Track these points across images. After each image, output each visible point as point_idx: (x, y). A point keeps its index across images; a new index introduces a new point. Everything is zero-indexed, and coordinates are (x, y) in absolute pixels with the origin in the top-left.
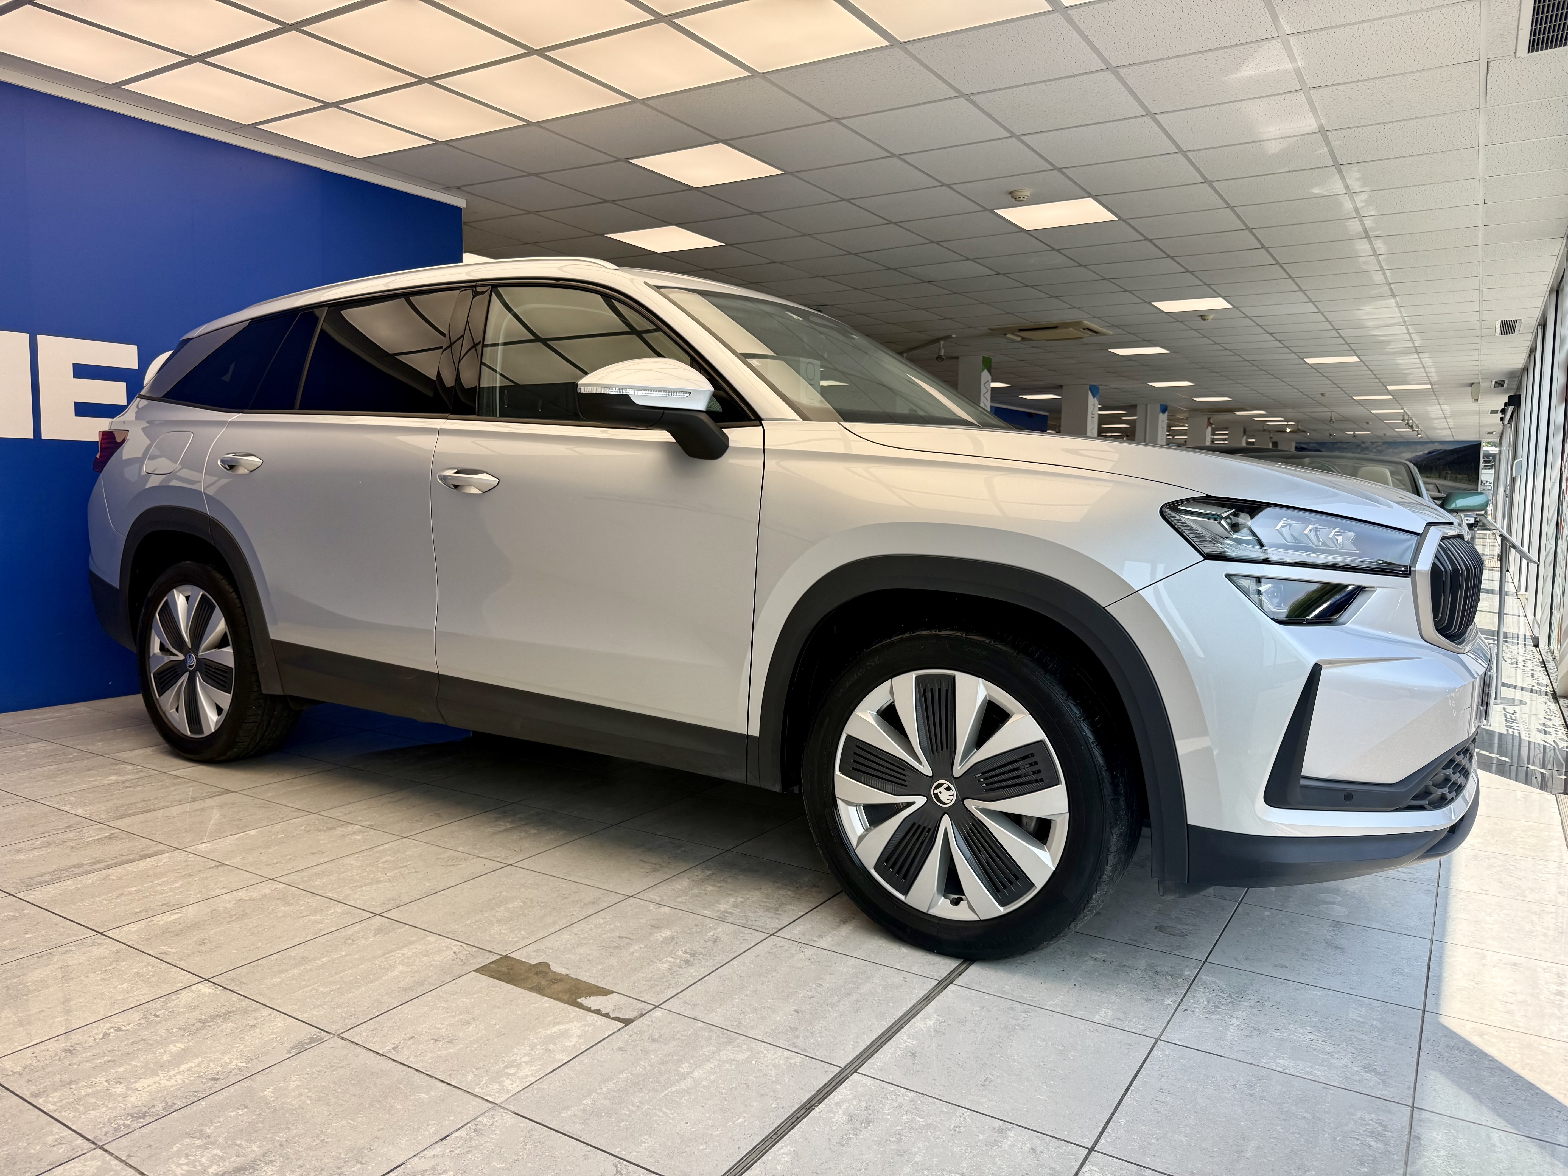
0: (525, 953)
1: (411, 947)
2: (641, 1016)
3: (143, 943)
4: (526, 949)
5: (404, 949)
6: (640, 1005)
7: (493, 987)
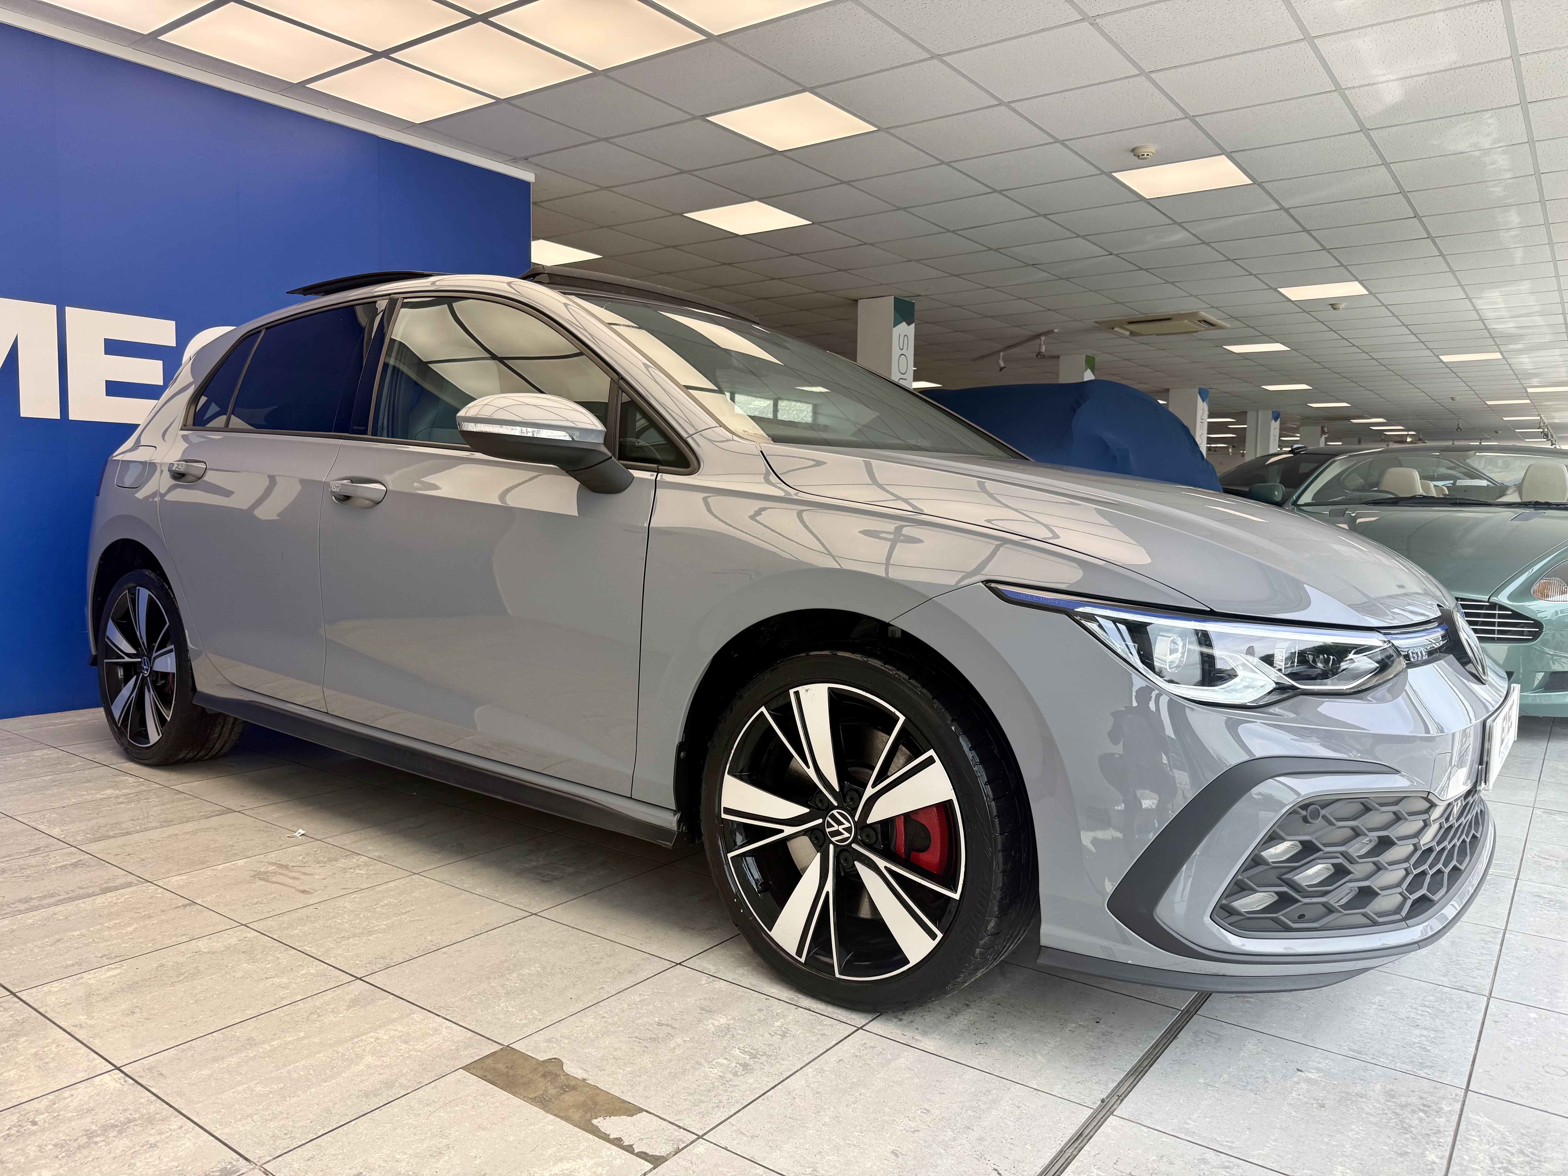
0: (533, 1043)
1: (391, 1027)
2: (678, 1151)
3: (59, 1010)
4: (536, 1037)
5: (380, 1032)
6: (676, 1133)
7: (483, 1095)
